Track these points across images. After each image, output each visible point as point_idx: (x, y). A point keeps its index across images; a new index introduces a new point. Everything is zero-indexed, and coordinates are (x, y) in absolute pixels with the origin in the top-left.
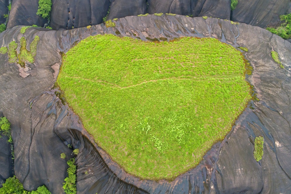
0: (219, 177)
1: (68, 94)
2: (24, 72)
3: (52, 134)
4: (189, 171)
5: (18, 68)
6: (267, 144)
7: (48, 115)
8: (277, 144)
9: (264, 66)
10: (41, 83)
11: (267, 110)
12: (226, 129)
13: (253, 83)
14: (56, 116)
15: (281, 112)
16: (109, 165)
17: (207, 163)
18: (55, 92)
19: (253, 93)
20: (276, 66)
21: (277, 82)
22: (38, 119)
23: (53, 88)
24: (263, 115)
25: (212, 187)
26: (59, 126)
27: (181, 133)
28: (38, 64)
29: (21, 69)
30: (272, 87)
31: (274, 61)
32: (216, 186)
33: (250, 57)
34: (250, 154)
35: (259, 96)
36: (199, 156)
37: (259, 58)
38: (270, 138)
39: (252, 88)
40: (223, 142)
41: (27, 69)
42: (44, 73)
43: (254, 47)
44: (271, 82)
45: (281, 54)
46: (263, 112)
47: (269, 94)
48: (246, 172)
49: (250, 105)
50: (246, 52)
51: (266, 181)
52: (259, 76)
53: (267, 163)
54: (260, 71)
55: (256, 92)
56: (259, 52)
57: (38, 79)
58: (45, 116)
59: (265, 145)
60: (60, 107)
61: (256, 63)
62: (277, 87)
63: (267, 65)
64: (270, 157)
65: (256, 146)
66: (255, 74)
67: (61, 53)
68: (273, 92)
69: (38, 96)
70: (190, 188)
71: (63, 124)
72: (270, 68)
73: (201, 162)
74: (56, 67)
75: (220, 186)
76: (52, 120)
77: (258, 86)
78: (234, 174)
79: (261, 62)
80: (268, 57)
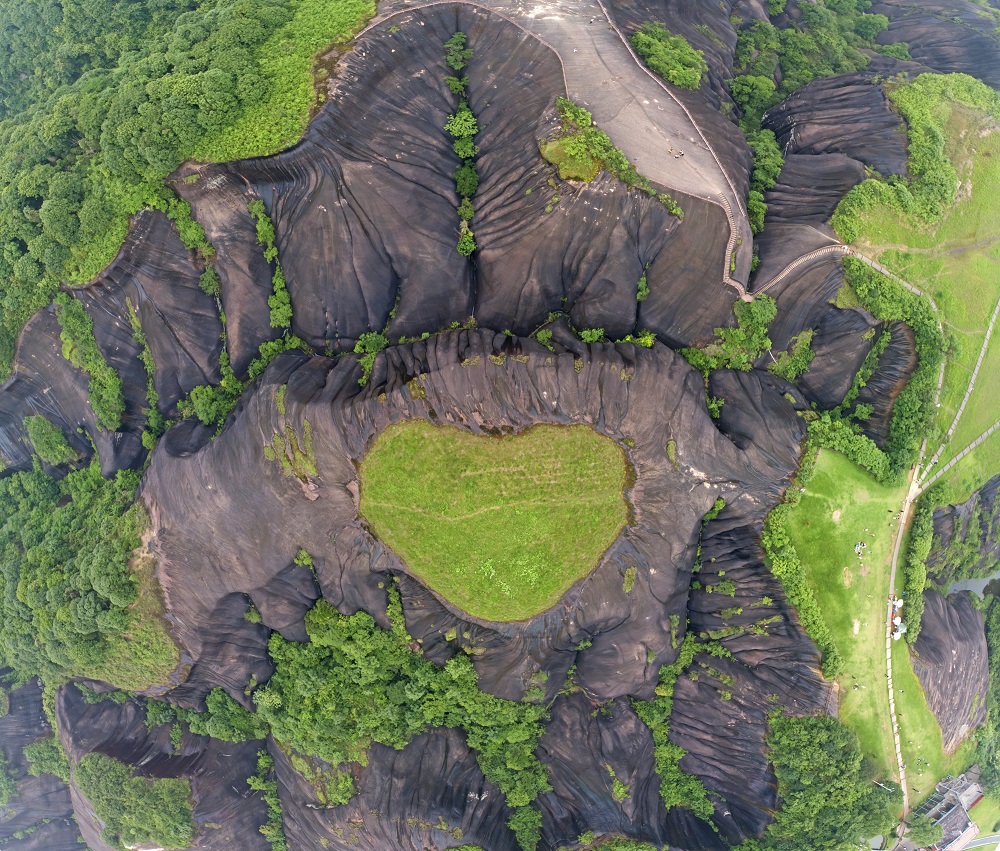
0: (579, 614)
1: (380, 527)
2: (310, 491)
3: (368, 572)
4: (544, 612)
5: (301, 486)
6: (639, 573)
7: (359, 554)
8: (652, 571)
9: (652, 469)
10: (338, 509)
11: (647, 535)
12: (591, 566)
13: (632, 501)
14: (370, 554)
15: (663, 534)
16: (448, 607)
17: (566, 602)
18: (362, 525)
19: (631, 516)
20: (669, 467)
21: (665, 494)
22: (346, 555)
23: (357, 519)
24: (640, 542)
25: (572, 623)
26: (376, 566)
27: (534, 577)
28: (325, 478)
29: (304, 486)
30: (658, 502)
31: (668, 458)
32: (576, 621)
33: (636, 457)
34: (619, 586)
35: (638, 518)
36: (557, 597)
37: (649, 455)
38: (644, 567)
39: (630, 507)
40: (587, 580)
41: (312, 486)
42: (338, 495)
43: (645, 435)
44: (657, 495)
45: (681, 445)
46: (640, 538)
47: (651, 513)
48: (612, 605)
49: (625, 532)
50: (631, 447)
51: (633, 609)
52: (642, 488)
53: (638, 593)
54: (646, 480)
55: (635, 514)
56: (651, 444)
57: (332, 503)
58: (355, 553)
59: (637, 575)
60: (372, 544)
61: (642, 466)
62: (665, 501)
63: (658, 467)
64: (642, 587)
65: (626, 578)
66: (637, 487)
67: (354, 461)
68: (658, 508)
69: (338, 527)
70: (546, 626)
71: (380, 564)
72: (661, 472)
73: (559, 602)
74: (354, 487)
75: (580, 621)
76: (365, 559)
77: (638, 503)
78: (598, 609)
79: (649, 463)
80: (662, 452)
